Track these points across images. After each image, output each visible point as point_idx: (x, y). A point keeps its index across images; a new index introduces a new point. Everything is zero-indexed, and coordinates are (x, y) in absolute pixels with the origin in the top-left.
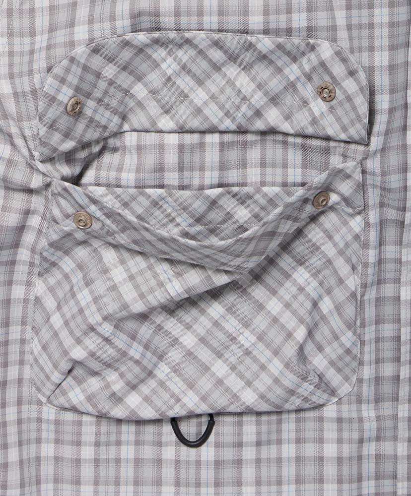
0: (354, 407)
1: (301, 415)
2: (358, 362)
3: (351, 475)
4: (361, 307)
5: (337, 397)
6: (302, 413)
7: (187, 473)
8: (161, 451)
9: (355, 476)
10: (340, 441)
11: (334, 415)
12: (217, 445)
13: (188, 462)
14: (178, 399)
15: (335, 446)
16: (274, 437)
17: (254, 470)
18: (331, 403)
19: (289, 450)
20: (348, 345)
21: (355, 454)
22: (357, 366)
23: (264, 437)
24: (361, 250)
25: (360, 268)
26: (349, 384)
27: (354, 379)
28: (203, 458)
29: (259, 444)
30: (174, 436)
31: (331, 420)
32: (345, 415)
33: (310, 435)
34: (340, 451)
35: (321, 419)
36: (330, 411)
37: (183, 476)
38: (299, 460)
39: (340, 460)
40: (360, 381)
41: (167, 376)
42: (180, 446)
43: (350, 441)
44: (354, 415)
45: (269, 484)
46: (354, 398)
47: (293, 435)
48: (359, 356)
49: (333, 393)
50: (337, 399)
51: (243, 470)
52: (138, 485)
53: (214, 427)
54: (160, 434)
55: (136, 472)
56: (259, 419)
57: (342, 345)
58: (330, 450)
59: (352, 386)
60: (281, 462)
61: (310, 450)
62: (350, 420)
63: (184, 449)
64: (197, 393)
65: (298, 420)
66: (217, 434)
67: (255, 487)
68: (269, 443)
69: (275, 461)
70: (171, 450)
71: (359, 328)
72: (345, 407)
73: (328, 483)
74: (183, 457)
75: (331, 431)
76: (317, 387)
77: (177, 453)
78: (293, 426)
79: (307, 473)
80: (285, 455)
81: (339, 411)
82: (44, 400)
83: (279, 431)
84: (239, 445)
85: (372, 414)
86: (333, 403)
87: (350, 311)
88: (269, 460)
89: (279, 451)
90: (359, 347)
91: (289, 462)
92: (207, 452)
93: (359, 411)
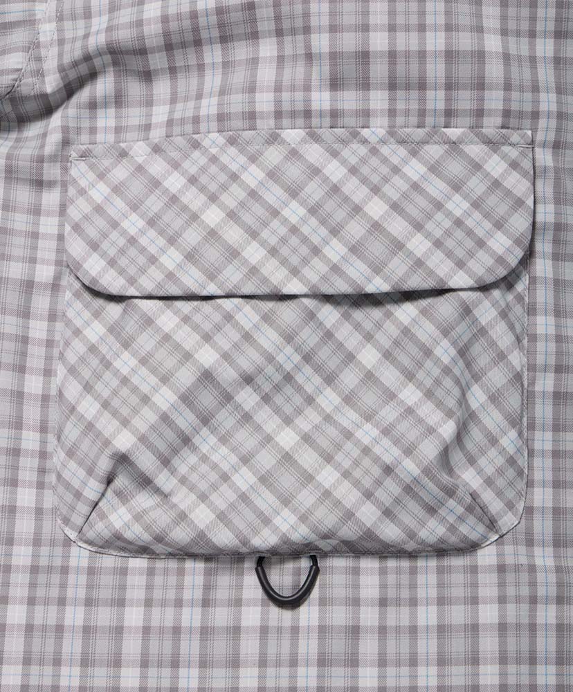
0: (522, 549)
1: (446, 562)
2: (525, 481)
3: (518, 652)
4: (529, 398)
5: (497, 532)
6: (446, 559)
7: (279, 646)
8: (240, 613)
9: (526, 655)
10: (502, 600)
11: (493, 561)
12: (323, 602)
13: (279, 630)
14: (266, 521)
15: (496, 607)
16: (405, 594)
17: (376, 643)
18: (488, 542)
19: (427, 616)
20: (511, 450)
21: (525, 620)
22: (524, 487)
23: (391, 593)
24: (526, 316)
25: (525, 341)
26: (513, 514)
27: (520, 506)
28: (303, 623)
29: (383, 602)
30: (260, 591)
31: (488, 569)
32: (510, 560)
33: (458, 592)
34: (502, 615)
35: (474, 570)
36: (487, 556)
37: (272, 650)
38: (442, 630)
39: (503, 627)
40: (529, 510)
41: (252, 488)
42: (268, 606)
43: (518, 600)
44: (523, 560)
45: (398, 664)
46: (522, 537)
47: (433, 593)
48: (526, 471)
49: (492, 524)
50: (498, 537)
51: (361, 642)
52: (205, 667)
53: (319, 577)
54: (239, 587)
55: (203, 647)
56: (384, 564)
57: (503, 451)
58: (489, 614)
59: (519, 517)
60: (416, 633)
61: (458, 615)
62: (517, 568)
63: (274, 610)
64: (294, 511)
65: (440, 571)
66: (322, 587)
67: (377, 669)
68: (398, 602)
69: (407, 631)
70: (254, 613)
71: (526, 429)
72: (508, 549)
73: (485, 664)
74: (273, 623)
75: (488, 586)
76: (470, 509)
77: (265, 617)
78: (433, 579)
79: (454, 650)
80: (421, 621)
81: (500, 555)
82: (73, 535)
83: (413, 586)
84: (355, 602)
85: (550, 562)
86: (492, 543)
87: (514, 401)
88: (398, 629)
89: (413, 616)
90: (526, 458)
91: (427, 633)
92: (308, 614)
93: (531, 556)
